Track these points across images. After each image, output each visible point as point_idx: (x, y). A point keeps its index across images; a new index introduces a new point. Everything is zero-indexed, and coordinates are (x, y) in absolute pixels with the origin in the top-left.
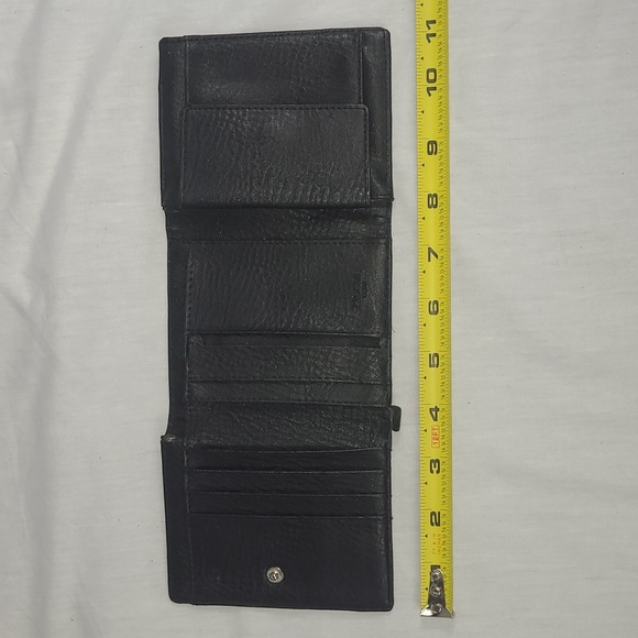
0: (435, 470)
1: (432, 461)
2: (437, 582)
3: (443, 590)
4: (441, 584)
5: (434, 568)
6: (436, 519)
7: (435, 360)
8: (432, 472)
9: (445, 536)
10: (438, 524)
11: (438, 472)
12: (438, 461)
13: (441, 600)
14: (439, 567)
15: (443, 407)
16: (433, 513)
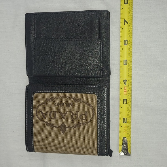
0: (125, 103)
1: (124, 100)
2: (125, 143)
3: (127, 146)
4: (126, 144)
5: (124, 138)
6: (125, 121)
7: (125, 62)
8: (124, 103)
9: (128, 127)
10: (126, 123)
11: (126, 104)
12: (126, 100)
13: (127, 150)
14: (126, 138)
15: (129, 80)
16: (124, 119)
